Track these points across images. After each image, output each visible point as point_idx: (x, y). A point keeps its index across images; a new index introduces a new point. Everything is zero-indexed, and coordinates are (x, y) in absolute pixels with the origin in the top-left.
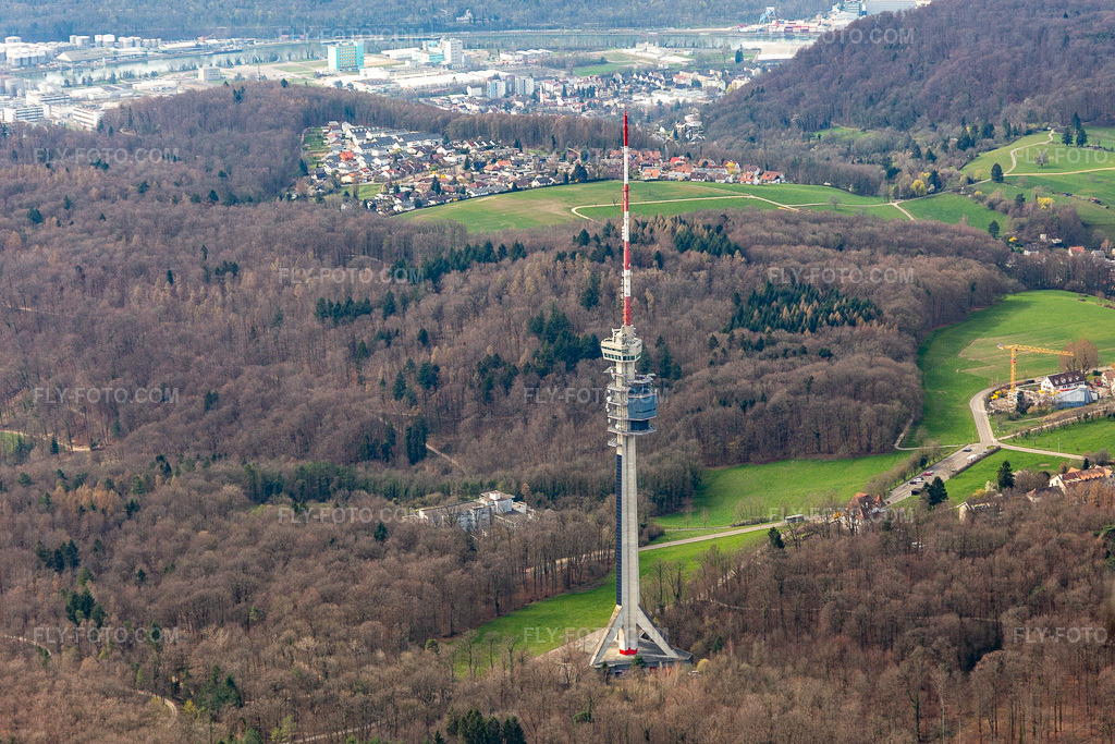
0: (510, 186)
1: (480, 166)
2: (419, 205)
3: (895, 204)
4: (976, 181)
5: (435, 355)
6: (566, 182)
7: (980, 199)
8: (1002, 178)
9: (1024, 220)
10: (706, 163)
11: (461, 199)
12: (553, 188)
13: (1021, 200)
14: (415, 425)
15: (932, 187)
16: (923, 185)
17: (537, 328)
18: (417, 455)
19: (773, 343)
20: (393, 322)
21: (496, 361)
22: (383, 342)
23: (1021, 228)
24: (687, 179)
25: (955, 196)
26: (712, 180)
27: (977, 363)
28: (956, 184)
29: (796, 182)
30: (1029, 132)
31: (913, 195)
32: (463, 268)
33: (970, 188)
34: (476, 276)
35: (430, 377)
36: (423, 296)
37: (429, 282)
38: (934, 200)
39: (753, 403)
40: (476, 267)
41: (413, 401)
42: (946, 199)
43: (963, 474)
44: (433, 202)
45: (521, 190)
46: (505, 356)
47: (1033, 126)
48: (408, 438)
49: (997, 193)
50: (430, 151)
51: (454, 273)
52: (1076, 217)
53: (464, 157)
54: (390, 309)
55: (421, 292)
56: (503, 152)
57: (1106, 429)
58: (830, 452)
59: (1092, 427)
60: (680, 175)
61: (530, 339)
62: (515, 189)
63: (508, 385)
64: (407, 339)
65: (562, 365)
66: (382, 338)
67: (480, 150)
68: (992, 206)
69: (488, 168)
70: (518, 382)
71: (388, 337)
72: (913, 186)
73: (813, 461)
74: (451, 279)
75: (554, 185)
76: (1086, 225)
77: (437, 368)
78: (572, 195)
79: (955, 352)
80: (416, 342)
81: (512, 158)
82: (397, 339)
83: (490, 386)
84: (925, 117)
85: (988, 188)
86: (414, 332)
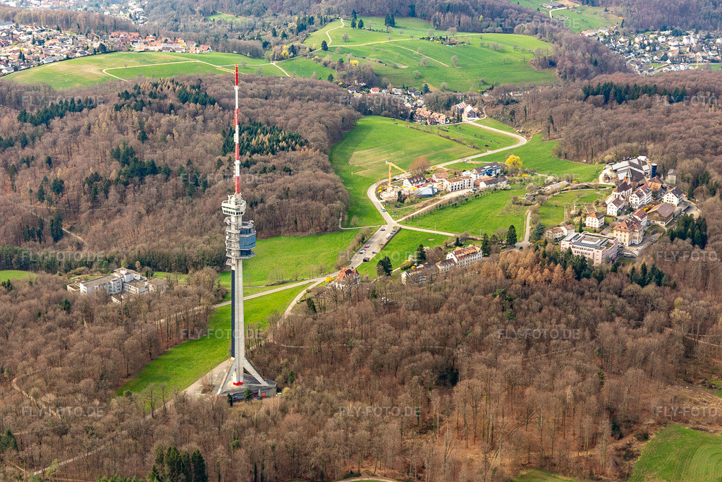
0: (65, 56)
1: (41, 42)
2: (16, 69)
3: (274, 64)
4: (314, 50)
5: (60, 173)
6: (95, 53)
7: (319, 61)
8: (327, 48)
9: (345, 73)
10: (167, 40)
11: (39, 65)
12: (89, 57)
13: (341, 61)
14: (56, 218)
15: (292, 54)
16: (287, 53)
17: (116, 155)
18: (58, 235)
19: (255, 163)
20: (28, 151)
21: (96, 177)
22: (25, 165)
23: (344, 77)
24: (160, 51)
25: (304, 59)
26: (174, 51)
27: (361, 168)
28: (305, 53)
29: (217, 50)
30: (331, 21)
31: (282, 59)
32: (62, 116)
33: (312, 55)
34: (70, 121)
35: (59, 187)
36: (42, 134)
37: (44, 125)
38: (294, 61)
39: (256, 204)
40: (69, 115)
41: (51, 202)
42: (299, 60)
43: (387, 246)
44: (23, 67)
45: (71, 58)
46: (101, 174)
47: (332, 17)
48: (52, 226)
49: (327, 57)
50: (9, 33)
51: (57, 119)
52: (372, 71)
53: (30, 36)
54: (25, 144)
55: (40, 131)
56: (52, 33)
57: (454, 214)
58: (303, 231)
59: (445, 212)
60: (156, 49)
61: (114, 163)
62: (68, 58)
63: (107, 192)
64: (39, 162)
65: (137, 179)
66: (24, 162)
67: (37, 32)
68: (326, 65)
69: (47, 44)
70: (112, 191)
71: (28, 161)
72: (282, 54)
73: (295, 236)
74: (56, 122)
75: (88, 55)
76: (377, 75)
77: (62, 182)
78: (100, 61)
79: (347, 161)
80: (45, 164)
81: (58, 37)
82: (33, 162)
83: (96, 193)
84: (269, 10)
85: (321, 54)
86: (43, 158)
